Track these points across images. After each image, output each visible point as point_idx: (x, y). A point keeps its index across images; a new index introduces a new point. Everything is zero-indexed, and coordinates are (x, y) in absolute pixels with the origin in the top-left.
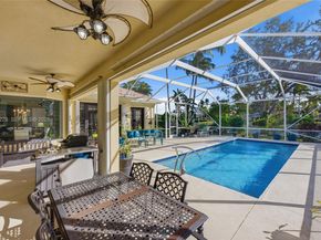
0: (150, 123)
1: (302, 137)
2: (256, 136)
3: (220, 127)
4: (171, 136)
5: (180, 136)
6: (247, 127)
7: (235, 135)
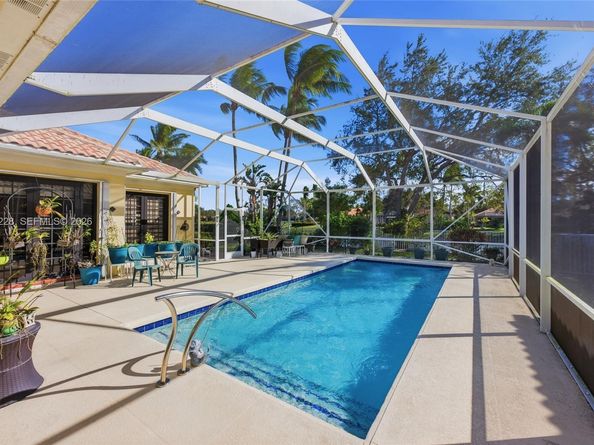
0: (184, 228)
1: (455, 254)
2: (387, 252)
3: (328, 236)
4: (228, 255)
5: (247, 254)
6: (374, 237)
7: (352, 251)
